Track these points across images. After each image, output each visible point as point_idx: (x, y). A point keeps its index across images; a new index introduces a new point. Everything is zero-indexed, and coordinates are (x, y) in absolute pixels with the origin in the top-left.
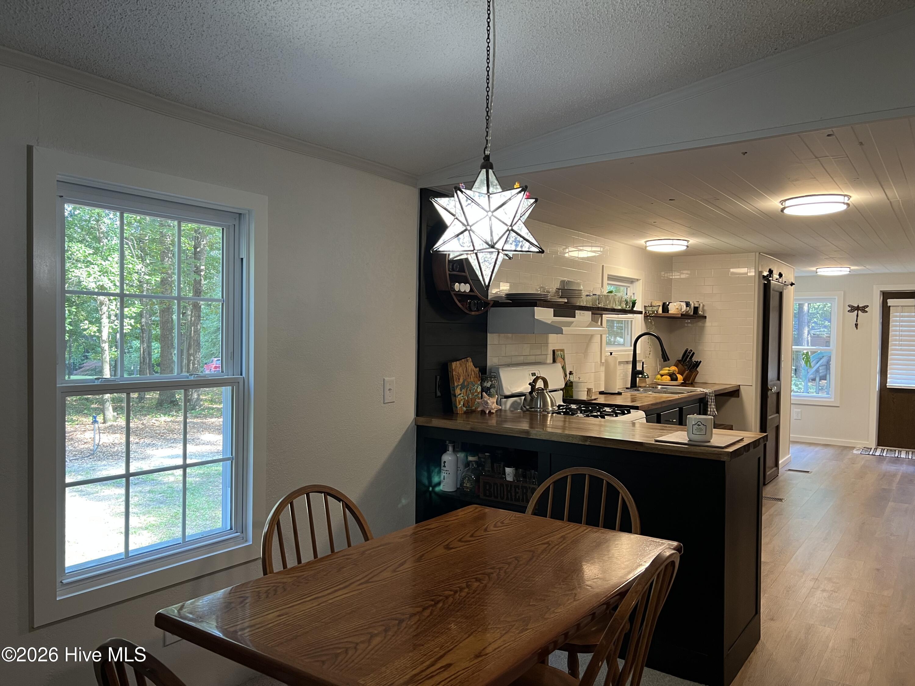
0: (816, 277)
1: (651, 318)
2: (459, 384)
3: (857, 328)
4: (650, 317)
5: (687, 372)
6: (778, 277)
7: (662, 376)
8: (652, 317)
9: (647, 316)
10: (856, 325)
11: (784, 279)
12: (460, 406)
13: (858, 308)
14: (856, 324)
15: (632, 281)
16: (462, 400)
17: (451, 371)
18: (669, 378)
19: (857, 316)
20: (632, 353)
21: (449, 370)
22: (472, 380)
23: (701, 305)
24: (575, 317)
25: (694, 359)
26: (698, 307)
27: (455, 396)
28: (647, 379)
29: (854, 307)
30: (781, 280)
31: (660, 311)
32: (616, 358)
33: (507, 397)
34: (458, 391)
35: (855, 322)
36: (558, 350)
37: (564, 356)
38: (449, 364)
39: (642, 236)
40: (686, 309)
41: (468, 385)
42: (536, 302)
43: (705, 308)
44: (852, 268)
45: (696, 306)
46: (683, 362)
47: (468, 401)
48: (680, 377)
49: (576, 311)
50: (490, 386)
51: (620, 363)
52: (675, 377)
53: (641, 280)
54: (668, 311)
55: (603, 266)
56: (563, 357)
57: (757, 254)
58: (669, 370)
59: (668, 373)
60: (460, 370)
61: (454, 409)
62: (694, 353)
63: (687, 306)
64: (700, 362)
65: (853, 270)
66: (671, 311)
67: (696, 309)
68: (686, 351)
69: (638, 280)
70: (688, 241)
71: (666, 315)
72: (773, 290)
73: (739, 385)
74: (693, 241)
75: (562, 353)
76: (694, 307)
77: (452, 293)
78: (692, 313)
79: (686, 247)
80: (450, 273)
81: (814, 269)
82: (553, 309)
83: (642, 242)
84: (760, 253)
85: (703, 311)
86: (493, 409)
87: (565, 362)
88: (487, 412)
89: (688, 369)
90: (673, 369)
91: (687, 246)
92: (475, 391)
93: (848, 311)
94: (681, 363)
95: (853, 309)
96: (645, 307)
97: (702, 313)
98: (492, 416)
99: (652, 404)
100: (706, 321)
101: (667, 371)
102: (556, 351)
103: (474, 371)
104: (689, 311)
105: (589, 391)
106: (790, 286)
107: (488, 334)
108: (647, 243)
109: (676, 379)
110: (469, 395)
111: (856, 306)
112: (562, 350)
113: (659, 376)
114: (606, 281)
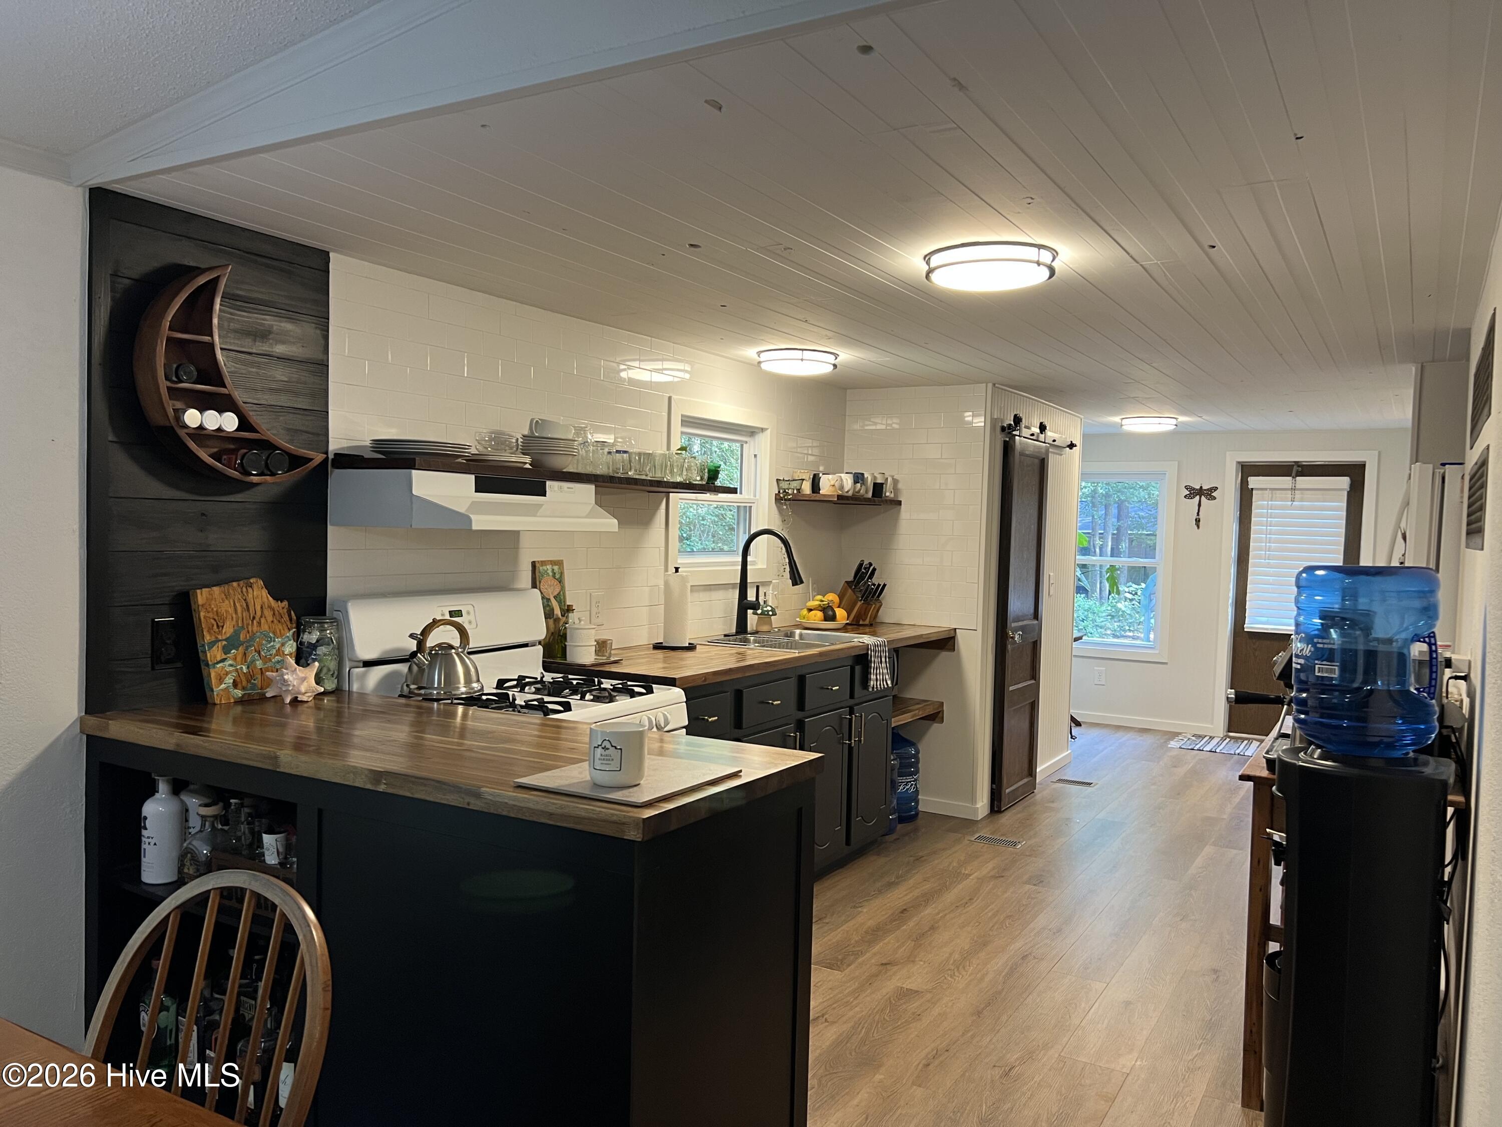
0: (1117, 437)
1: (788, 503)
2: (220, 637)
3: (1198, 527)
4: (785, 500)
5: (859, 603)
6: (1038, 431)
7: (810, 610)
8: (789, 500)
9: (781, 499)
10: (1198, 521)
11: (1050, 434)
12: (223, 686)
13: (1200, 492)
14: (1196, 520)
15: (752, 432)
16: (227, 674)
17: (197, 609)
18: (820, 614)
19: (1199, 505)
20: (740, 567)
21: (193, 607)
22: (265, 627)
23: (890, 480)
24: (545, 496)
25: (876, 580)
26: (882, 484)
27: (207, 665)
28: (772, 617)
29: (1194, 489)
30: (1042, 437)
31: (807, 488)
32: (684, 579)
33: (368, 664)
34: (214, 654)
35: (1195, 516)
36: (543, 563)
37: (562, 574)
38: (191, 593)
39: (751, 341)
40: (855, 488)
41: (252, 638)
42: (415, 459)
43: (900, 486)
44: (1182, 419)
45: (879, 481)
46: (855, 586)
47: (250, 676)
48: (841, 613)
49: (548, 483)
50: (318, 641)
51: (694, 588)
52: (830, 613)
53: (769, 431)
54: (820, 490)
55: (670, 398)
56: (557, 576)
57: (990, 385)
58: (822, 601)
59: (820, 605)
60: (226, 607)
61: (208, 694)
62: (874, 569)
63: (856, 482)
64: (885, 585)
65: (1183, 423)
66: (824, 489)
67: (878, 488)
68: (861, 565)
69: (763, 430)
70: (836, 356)
71: (816, 497)
72: (1022, 454)
73: (955, 629)
74: (847, 355)
75: (556, 568)
76: (875, 485)
77: (182, 433)
78: (870, 495)
79: (832, 367)
80: (169, 384)
81: (1117, 419)
82: (473, 477)
83: (750, 352)
84: (994, 385)
85: (896, 489)
86: (304, 694)
87: (563, 588)
88: (288, 700)
89: (862, 597)
90: (832, 597)
91: (835, 366)
92: (274, 651)
93: (1185, 497)
94: (851, 587)
95: (1194, 493)
96: (778, 480)
97: (892, 495)
98: (301, 708)
99: (715, 673)
100: (900, 508)
101: (818, 603)
102: (537, 565)
103: (270, 607)
104: (860, 490)
105: (602, 646)
106: (1068, 449)
107: (330, 528)
108: (762, 355)
109: (833, 618)
110: (253, 661)
111: (1198, 487)
112: (560, 563)
113: (805, 612)
114: (677, 427)
